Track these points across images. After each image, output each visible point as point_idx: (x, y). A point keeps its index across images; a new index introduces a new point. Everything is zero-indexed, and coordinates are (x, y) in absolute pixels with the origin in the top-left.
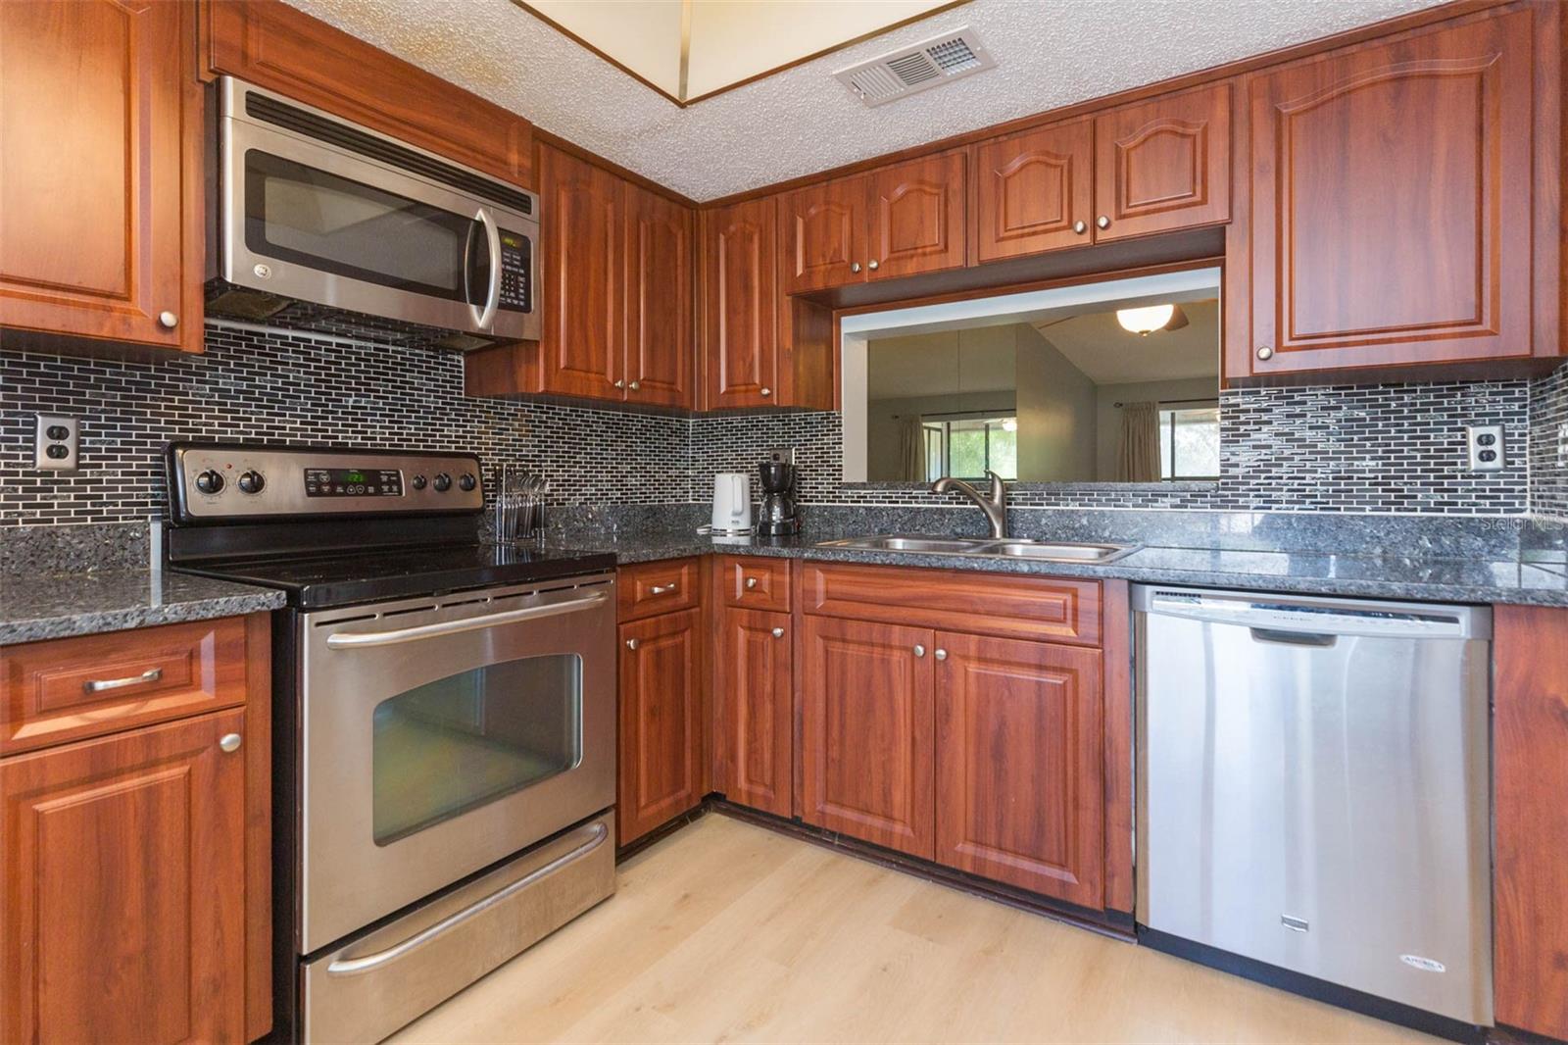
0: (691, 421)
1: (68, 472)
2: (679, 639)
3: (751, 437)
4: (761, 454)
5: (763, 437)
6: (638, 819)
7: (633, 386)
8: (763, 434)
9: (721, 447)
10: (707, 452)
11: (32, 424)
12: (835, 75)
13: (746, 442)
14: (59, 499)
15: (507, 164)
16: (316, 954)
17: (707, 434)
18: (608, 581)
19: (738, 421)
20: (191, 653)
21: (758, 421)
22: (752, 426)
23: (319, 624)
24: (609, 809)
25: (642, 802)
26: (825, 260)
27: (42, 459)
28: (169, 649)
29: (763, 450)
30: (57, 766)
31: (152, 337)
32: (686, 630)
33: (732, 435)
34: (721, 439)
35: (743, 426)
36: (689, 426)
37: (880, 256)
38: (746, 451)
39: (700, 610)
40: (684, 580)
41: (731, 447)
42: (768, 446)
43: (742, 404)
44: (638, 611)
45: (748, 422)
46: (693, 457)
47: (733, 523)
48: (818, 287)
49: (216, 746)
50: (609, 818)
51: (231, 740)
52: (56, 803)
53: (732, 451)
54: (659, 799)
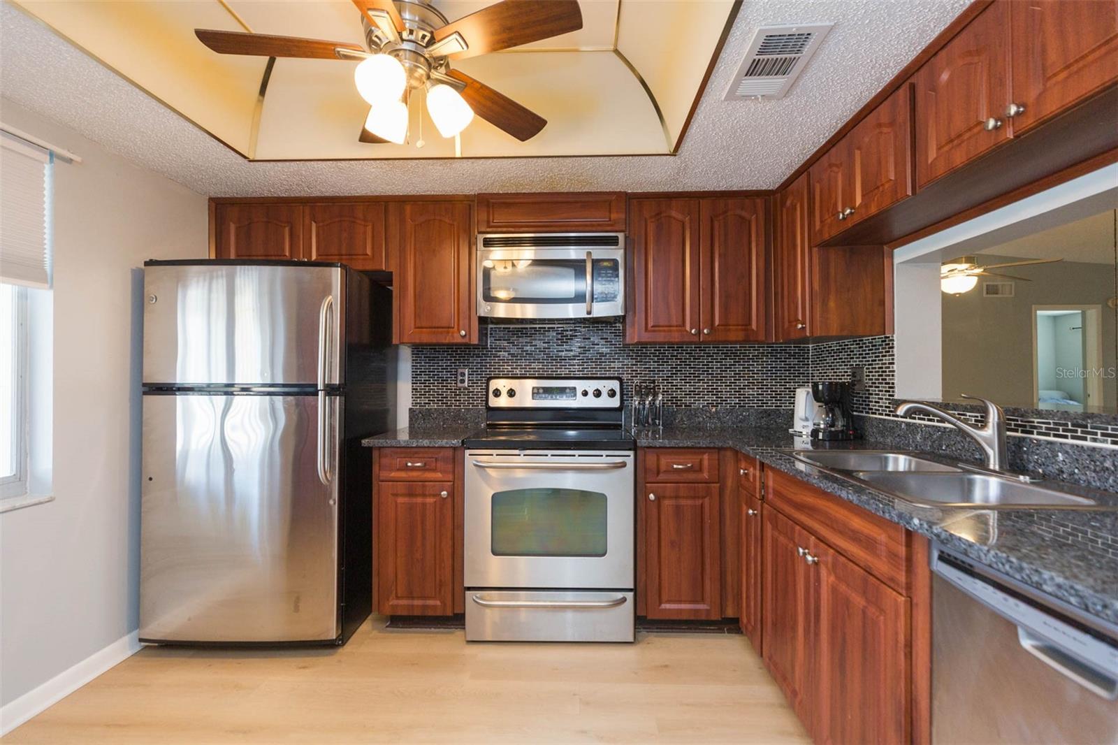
0: (810, 346)
1: (465, 388)
2: (699, 502)
3: (842, 359)
4: (847, 372)
5: (847, 358)
6: (660, 608)
7: (705, 331)
8: (848, 355)
9: (826, 366)
10: (819, 370)
11: (457, 372)
12: (726, 99)
13: (839, 362)
14: (463, 398)
15: (610, 220)
16: (469, 589)
17: (819, 356)
18: (629, 456)
19: (834, 345)
20: (436, 459)
21: (845, 345)
22: (842, 349)
23: (470, 455)
24: (630, 590)
25: (664, 597)
26: (829, 214)
27: (459, 385)
28: (430, 456)
29: (847, 369)
30: (401, 488)
31: (460, 340)
32: (705, 497)
33: (832, 356)
34: (826, 360)
35: (837, 349)
36: (809, 350)
37: (855, 202)
38: (839, 369)
39: (720, 486)
40: (706, 463)
41: (831, 366)
42: (850, 365)
43: (793, 336)
44: (662, 477)
45: (840, 346)
46: (812, 373)
47: (804, 427)
48: (826, 237)
49: (440, 494)
50: (630, 595)
51: (444, 493)
52: (401, 500)
53: (832, 369)
54: (680, 602)
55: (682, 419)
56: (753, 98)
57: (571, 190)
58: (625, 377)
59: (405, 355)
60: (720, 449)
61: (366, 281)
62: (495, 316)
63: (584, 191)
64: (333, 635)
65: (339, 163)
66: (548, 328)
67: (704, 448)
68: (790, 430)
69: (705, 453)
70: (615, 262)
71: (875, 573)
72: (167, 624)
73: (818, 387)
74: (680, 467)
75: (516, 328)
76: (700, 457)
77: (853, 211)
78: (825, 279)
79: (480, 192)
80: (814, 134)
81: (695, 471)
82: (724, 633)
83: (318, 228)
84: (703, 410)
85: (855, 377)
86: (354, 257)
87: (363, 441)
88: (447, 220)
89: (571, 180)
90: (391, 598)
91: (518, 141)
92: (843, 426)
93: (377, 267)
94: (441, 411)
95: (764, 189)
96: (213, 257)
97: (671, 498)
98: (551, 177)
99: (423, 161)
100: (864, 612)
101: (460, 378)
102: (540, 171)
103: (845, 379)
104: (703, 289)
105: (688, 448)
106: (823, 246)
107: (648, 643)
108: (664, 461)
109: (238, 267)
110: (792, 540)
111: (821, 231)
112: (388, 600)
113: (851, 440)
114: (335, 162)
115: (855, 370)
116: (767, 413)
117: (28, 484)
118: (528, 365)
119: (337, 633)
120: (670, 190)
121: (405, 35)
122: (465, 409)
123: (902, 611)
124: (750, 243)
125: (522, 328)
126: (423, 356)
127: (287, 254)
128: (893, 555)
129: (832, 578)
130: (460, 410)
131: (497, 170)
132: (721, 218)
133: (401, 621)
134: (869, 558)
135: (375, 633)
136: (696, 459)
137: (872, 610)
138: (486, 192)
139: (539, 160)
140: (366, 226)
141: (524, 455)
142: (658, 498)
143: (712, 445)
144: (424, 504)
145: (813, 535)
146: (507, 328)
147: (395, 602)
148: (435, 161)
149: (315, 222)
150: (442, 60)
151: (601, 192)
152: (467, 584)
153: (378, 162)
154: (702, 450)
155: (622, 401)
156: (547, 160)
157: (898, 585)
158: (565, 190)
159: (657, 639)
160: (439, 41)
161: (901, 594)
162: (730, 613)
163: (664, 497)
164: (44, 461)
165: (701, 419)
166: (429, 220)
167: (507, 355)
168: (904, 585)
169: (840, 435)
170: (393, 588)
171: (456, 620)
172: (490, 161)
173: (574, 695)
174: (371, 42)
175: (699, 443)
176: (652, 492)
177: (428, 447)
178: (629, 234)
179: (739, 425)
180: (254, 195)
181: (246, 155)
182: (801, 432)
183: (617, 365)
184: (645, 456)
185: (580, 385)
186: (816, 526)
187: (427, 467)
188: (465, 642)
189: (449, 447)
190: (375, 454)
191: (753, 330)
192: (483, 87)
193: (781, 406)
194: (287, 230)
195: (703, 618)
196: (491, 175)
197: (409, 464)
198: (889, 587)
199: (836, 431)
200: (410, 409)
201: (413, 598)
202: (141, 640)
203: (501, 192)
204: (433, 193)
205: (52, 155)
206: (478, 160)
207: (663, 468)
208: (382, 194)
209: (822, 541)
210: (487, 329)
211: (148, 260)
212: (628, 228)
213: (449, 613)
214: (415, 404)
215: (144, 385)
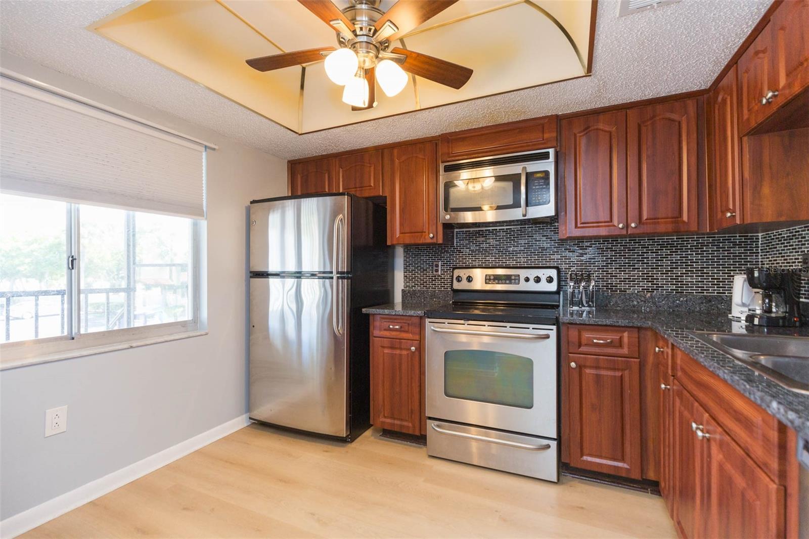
0: (760, 235)
1: (439, 276)
2: (618, 374)
3: (792, 245)
4: (798, 259)
5: (799, 245)
6: (582, 459)
7: (633, 225)
8: (799, 241)
9: (776, 254)
10: (769, 258)
11: (433, 264)
12: (621, 16)
13: (789, 249)
14: (437, 283)
15: (543, 140)
16: (430, 418)
17: (768, 242)
18: (552, 330)
19: (785, 233)
20: (408, 324)
21: (796, 232)
22: (793, 236)
23: (429, 322)
24: (554, 439)
25: (586, 451)
26: (755, 101)
27: (434, 273)
28: (404, 321)
29: (799, 255)
30: (386, 342)
31: (429, 241)
32: (625, 370)
33: (782, 244)
34: (776, 248)
35: (787, 236)
36: (758, 239)
37: (779, 84)
38: (789, 256)
39: (640, 362)
40: (626, 340)
41: (781, 253)
42: (802, 252)
43: (725, 225)
44: (583, 349)
45: (790, 233)
46: (762, 262)
47: (742, 313)
48: (753, 124)
49: (411, 349)
50: (554, 444)
51: (413, 348)
52: (386, 351)
53: (782, 257)
54: (600, 457)
55: (616, 302)
56: (649, 7)
57: (510, 120)
58: (563, 267)
59: (400, 253)
60: (639, 329)
61: (371, 204)
62: (459, 222)
63: (521, 119)
64: (344, 434)
65: (347, 127)
66: (499, 229)
67: (622, 327)
68: (729, 315)
69: (625, 332)
70: (547, 173)
71: (753, 456)
72: (264, 412)
73: (754, 274)
74: (602, 342)
75: (474, 231)
76: (620, 335)
77: (776, 93)
78: (758, 166)
79: (442, 133)
80: (735, 26)
81: (614, 347)
82: (648, 493)
83: (343, 171)
84: (637, 295)
85: (807, 263)
86: (364, 188)
87: (363, 310)
88: (421, 157)
89: (507, 112)
90: (381, 417)
91: (455, 89)
92: (786, 312)
93: (376, 194)
94: (422, 292)
95: (695, 89)
96: (290, 195)
97: (591, 367)
98: (490, 113)
99: (397, 117)
100: (743, 495)
101: (435, 268)
102: (480, 110)
103: (795, 266)
104: (630, 188)
105: (606, 325)
106: (752, 135)
107: (571, 486)
108: (586, 335)
109: (302, 199)
110: (692, 414)
111: (748, 119)
112: (379, 417)
113: (796, 327)
114: (345, 127)
115: (805, 257)
116: (709, 300)
117: (198, 325)
118: (484, 258)
119: (346, 433)
120: (597, 106)
121: (358, 32)
122: (438, 291)
123: (774, 498)
124: (680, 142)
125: (479, 231)
126: (411, 253)
127: (327, 191)
128: (766, 439)
129: (721, 456)
130: (435, 291)
131: (448, 115)
132: (649, 123)
133: (390, 433)
134: (748, 440)
135: (372, 438)
136: (616, 337)
137: (750, 494)
138: (447, 132)
139: (476, 101)
140: (370, 167)
141: (468, 325)
142: (580, 367)
143: (631, 325)
144: (401, 355)
145: (708, 413)
146: (467, 231)
147: (384, 420)
148: (404, 115)
149: (342, 168)
150: (387, 43)
151: (535, 118)
152: (428, 414)
153: (369, 122)
154: (622, 329)
155: (559, 286)
156: (483, 100)
157: (770, 471)
158: (506, 121)
159: (580, 484)
160: (379, 30)
161: (773, 481)
162: (651, 475)
163: (585, 367)
164: (204, 313)
165: (635, 303)
166: (409, 158)
167: (468, 251)
168: (777, 472)
169: (781, 321)
170: (382, 410)
171: (420, 439)
172: (441, 108)
173: (496, 511)
174: (341, 43)
175: (618, 322)
176: (574, 362)
177: (402, 315)
178: (560, 149)
179: (676, 309)
180: (309, 156)
181: (297, 132)
182: (740, 318)
183: (556, 257)
184: (568, 331)
185: (523, 273)
186: (711, 404)
187: (402, 329)
188: (427, 456)
189: (415, 316)
190: (371, 318)
191: (684, 222)
192: (419, 55)
193: (725, 293)
194: (327, 175)
195: (624, 475)
196: (445, 119)
197: (391, 327)
198: (765, 473)
199: (776, 317)
200: (402, 290)
201: (394, 419)
202: (250, 418)
203: (457, 130)
204: (411, 139)
205: (206, 147)
206: (432, 109)
207: (584, 341)
208: (380, 144)
209: (714, 419)
210: (453, 232)
211: (252, 200)
212: (559, 144)
213: (417, 433)
214: (406, 286)
215: (251, 272)
